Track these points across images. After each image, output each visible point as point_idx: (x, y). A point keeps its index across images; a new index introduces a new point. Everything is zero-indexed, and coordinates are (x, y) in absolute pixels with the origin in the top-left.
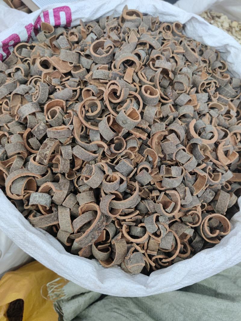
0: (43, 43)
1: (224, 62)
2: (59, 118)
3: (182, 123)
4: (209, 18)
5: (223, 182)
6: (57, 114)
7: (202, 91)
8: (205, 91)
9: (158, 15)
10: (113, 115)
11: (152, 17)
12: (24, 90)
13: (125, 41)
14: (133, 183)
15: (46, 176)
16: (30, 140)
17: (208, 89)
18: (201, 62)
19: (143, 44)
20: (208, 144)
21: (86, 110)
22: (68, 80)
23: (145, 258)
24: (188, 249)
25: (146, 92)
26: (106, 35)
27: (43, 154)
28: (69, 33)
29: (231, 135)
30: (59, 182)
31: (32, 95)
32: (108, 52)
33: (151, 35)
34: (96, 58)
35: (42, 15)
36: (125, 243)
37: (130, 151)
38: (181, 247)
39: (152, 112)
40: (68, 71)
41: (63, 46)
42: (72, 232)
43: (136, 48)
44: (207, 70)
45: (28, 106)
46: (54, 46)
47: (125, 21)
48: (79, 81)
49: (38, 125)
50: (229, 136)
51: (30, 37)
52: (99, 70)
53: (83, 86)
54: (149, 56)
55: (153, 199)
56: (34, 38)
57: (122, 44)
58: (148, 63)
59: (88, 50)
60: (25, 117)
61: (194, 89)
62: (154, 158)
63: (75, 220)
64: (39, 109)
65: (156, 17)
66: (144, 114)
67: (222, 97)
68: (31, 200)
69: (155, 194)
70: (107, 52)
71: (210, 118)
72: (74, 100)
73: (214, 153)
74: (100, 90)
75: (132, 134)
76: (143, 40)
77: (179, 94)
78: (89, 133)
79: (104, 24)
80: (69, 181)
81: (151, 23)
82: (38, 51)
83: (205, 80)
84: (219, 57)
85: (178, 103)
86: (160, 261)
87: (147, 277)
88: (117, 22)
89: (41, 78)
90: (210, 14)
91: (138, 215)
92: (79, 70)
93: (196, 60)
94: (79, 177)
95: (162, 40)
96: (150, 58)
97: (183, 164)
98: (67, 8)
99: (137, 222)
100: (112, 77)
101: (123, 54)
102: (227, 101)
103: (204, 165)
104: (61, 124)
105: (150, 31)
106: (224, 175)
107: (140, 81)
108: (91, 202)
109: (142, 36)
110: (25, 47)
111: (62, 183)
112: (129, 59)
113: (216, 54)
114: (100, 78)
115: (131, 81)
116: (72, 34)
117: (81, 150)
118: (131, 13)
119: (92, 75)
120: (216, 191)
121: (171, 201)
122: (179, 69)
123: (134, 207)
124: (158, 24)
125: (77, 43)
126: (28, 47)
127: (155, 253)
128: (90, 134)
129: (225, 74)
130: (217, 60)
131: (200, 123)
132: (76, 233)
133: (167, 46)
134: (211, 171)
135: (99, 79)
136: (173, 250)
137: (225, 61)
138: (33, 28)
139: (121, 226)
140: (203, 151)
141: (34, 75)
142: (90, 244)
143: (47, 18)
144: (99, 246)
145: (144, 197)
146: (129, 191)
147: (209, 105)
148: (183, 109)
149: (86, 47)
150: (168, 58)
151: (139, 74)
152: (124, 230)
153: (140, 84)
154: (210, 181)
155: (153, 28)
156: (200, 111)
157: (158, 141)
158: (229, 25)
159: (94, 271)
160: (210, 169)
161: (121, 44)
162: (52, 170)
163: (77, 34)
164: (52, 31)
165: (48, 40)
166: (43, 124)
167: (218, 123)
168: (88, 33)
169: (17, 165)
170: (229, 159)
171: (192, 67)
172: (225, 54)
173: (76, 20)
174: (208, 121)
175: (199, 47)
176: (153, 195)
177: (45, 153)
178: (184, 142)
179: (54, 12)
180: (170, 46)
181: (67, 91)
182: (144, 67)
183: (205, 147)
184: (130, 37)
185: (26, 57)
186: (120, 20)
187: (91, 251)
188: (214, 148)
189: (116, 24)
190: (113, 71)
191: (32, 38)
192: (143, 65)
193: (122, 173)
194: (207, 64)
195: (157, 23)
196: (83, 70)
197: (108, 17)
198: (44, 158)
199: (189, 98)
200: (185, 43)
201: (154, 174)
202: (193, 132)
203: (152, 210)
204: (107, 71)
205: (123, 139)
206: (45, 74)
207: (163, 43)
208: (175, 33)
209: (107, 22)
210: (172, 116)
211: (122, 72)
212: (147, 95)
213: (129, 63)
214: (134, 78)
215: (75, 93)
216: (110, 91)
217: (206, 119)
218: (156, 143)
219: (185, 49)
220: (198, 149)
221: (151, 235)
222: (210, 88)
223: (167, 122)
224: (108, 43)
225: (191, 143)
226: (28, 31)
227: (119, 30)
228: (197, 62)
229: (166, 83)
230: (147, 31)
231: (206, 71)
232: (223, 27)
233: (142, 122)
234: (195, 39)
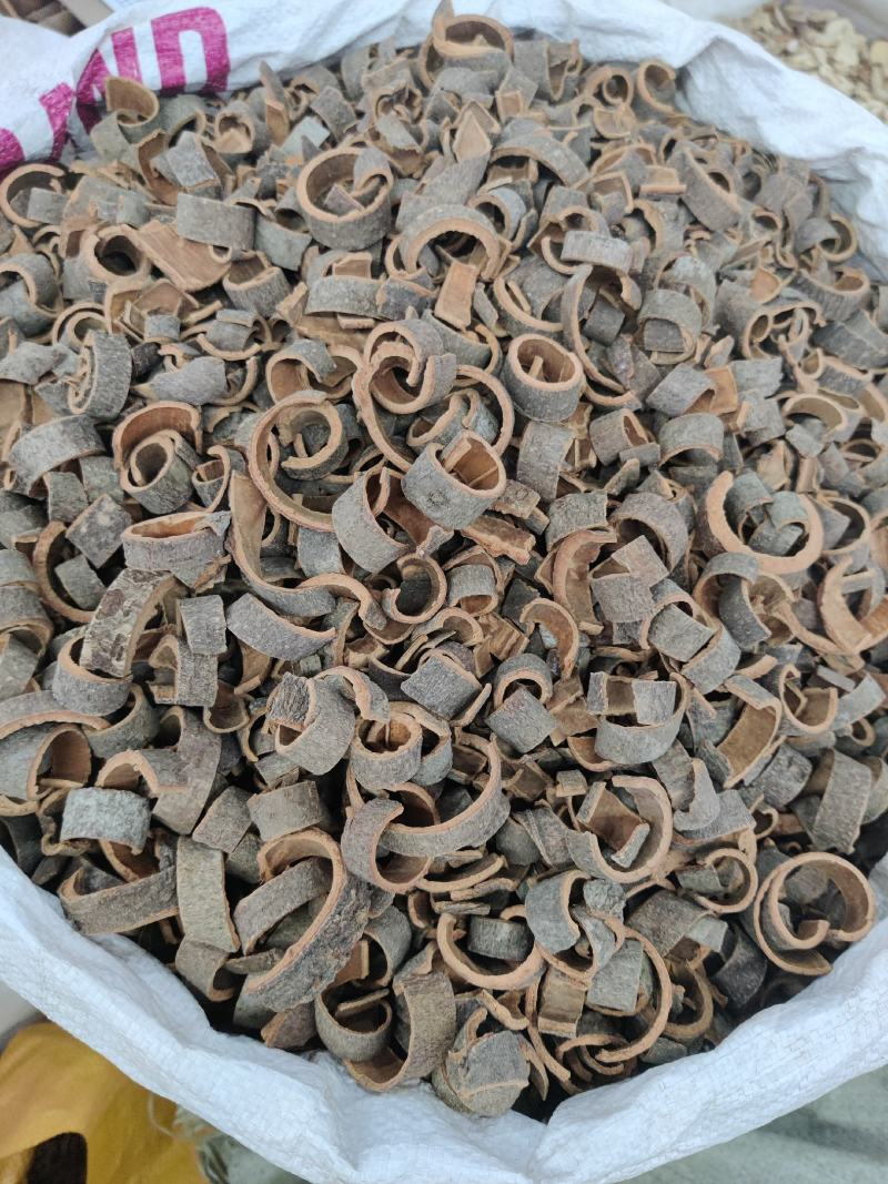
0: (115, 164)
1: (843, 220)
2: (173, 481)
3: (677, 487)
4: (778, 32)
5: (843, 725)
6: (167, 465)
7: (756, 346)
8: (769, 346)
9: (576, 33)
10: (390, 465)
11: (554, 44)
12: (33, 366)
13: (441, 151)
14: (479, 742)
15: (128, 719)
16: (61, 571)
17: (782, 338)
18: (752, 223)
19: (515, 162)
20: (781, 576)
21: (285, 443)
22: (212, 317)
23: (531, 1051)
24: (702, 999)
25: (527, 367)
26: (363, 126)
27: (108, 636)
28: (218, 117)
29: (876, 524)
30: (179, 746)
31: (66, 386)
32: (371, 201)
33: (550, 122)
34: (322, 229)
35: (107, 50)
36: (449, 993)
37: (462, 614)
38: (675, 998)
39: (550, 448)
40: (209, 283)
41: (187, 178)
42: (234, 950)
43: (484, 180)
44: (774, 256)
45: (48, 433)
46: (156, 175)
47: (442, 63)
48: (256, 323)
49: (88, 510)
50: (867, 534)
51: (63, 137)
52: (334, 276)
53: (274, 339)
54: (540, 212)
55: (559, 805)
56: (83, 140)
57: (427, 165)
58: (533, 240)
59: (291, 189)
60: (35, 478)
61: (726, 344)
62: (563, 636)
63: (243, 903)
64: (93, 446)
65: (570, 41)
66: (521, 459)
67: (838, 366)
68: (68, 817)
69: (568, 787)
70: (366, 200)
71: (790, 458)
72: (234, 401)
73: (808, 603)
74: (339, 360)
75: (472, 543)
76: (512, 146)
77: (663, 371)
78: (295, 541)
79: (359, 78)
80: (218, 740)
81: (547, 71)
82: (93, 197)
83: (767, 304)
84: (825, 199)
85: (659, 405)
86: (593, 1056)
87: (538, 1126)
88: (407, 72)
89: (100, 312)
90: (786, 15)
91: (502, 873)
92: (256, 273)
93: (731, 220)
94: (260, 722)
95: (592, 140)
96: (542, 221)
97: (681, 664)
98: (209, 14)
99: (496, 902)
100: (386, 305)
101: (432, 210)
102: (859, 382)
103: (765, 664)
104: (182, 502)
105: (545, 103)
106: (846, 697)
107: (503, 319)
108: (308, 829)
109: (508, 129)
110: (42, 180)
111: (193, 749)
112: (453, 228)
113: (811, 188)
114: (338, 310)
115: (463, 320)
116: (231, 122)
117: (260, 617)
118: (466, 31)
119: (305, 299)
120: (818, 754)
121: (633, 814)
122: (663, 265)
123: (483, 842)
124: (575, 74)
125: (251, 158)
126: (55, 183)
127: (567, 1029)
128: (299, 545)
129: (848, 272)
130: (813, 215)
131: (751, 486)
132: (249, 954)
133: (612, 167)
134: (794, 681)
135: (334, 315)
136: (643, 1011)
137: (848, 215)
138: (75, 100)
139: (432, 917)
140: (765, 602)
141: (78, 299)
142: (305, 1000)
143: (128, 61)
144: (344, 1007)
145: (524, 795)
146: (461, 776)
147: (788, 407)
148: (680, 431)
149: (283, 177)
150: (618, 218)
151: (498, 288)
152: (444, 934)
153: (504, 328)
154: (792, 726)
155: (556, 89)
156: (748, 433)
157: (579, 567)
158: (860, 55)
159: (321, 1114)
160: (790, 675)
161: (422, 164)
162: (149, 696)
163: (249, 121)
164: (149, 110)
165: (133, 149)
166: (110, 506)
167: (822, 480)
168: (293, 116)
169: (10, 678)
170: (868, 628)
171: (716, 250)
172: (848, 187)
173: (245, 63)
174: (782, 472)
175: (741, 160)
176: (560, 792)
177: (115, 634)
178: (685, 566)
179: (158, 34)
180: (623, 166)
181: (202, 369)
182: (517, 258)
183: (770, 587)
184: (458, 135)
185: (45, 225)
186: (421, 60)
187: (313, 1025)
188: (807, 586)
189: (403, 80)
190: (392, 281)
191: (73, 142)
192: (515, 253)
193: (429, 710)
194: (777, 234)
195: (572, 68)
196: (270, 275)
197: (377, 45)
198: (112, 654)
199: (702, 382)
200: (687, 151)
201: (565, 702)
202: (719, 527)
203: (558, 854)
204: (365, 282)
205: (434, 564)
206: (115, 296)
207: (596, 154)
208: (647, 105)
209: (370, 67)
210: (636, 460)
211: (431, 282)
212: (531, 380)
213: (457, 245)
214: (476, 307)
215: (239, 372)
216: (377, 367)
217: (774, 467)
218: (568, 574)
219: (687, 176)
220: (742, 599)
221: (552, 961)
222: (791, 334)
223: (614, 484)
224: (371, 163)
225: (715, 573)
226: (52, 118)
227: (417, 102)
228: (736, 225)
229: (610, 323)
230: (532, 105)
231: (772, 261)
232: (838, 66)
233: (510, 494)
234: (728, 129)
